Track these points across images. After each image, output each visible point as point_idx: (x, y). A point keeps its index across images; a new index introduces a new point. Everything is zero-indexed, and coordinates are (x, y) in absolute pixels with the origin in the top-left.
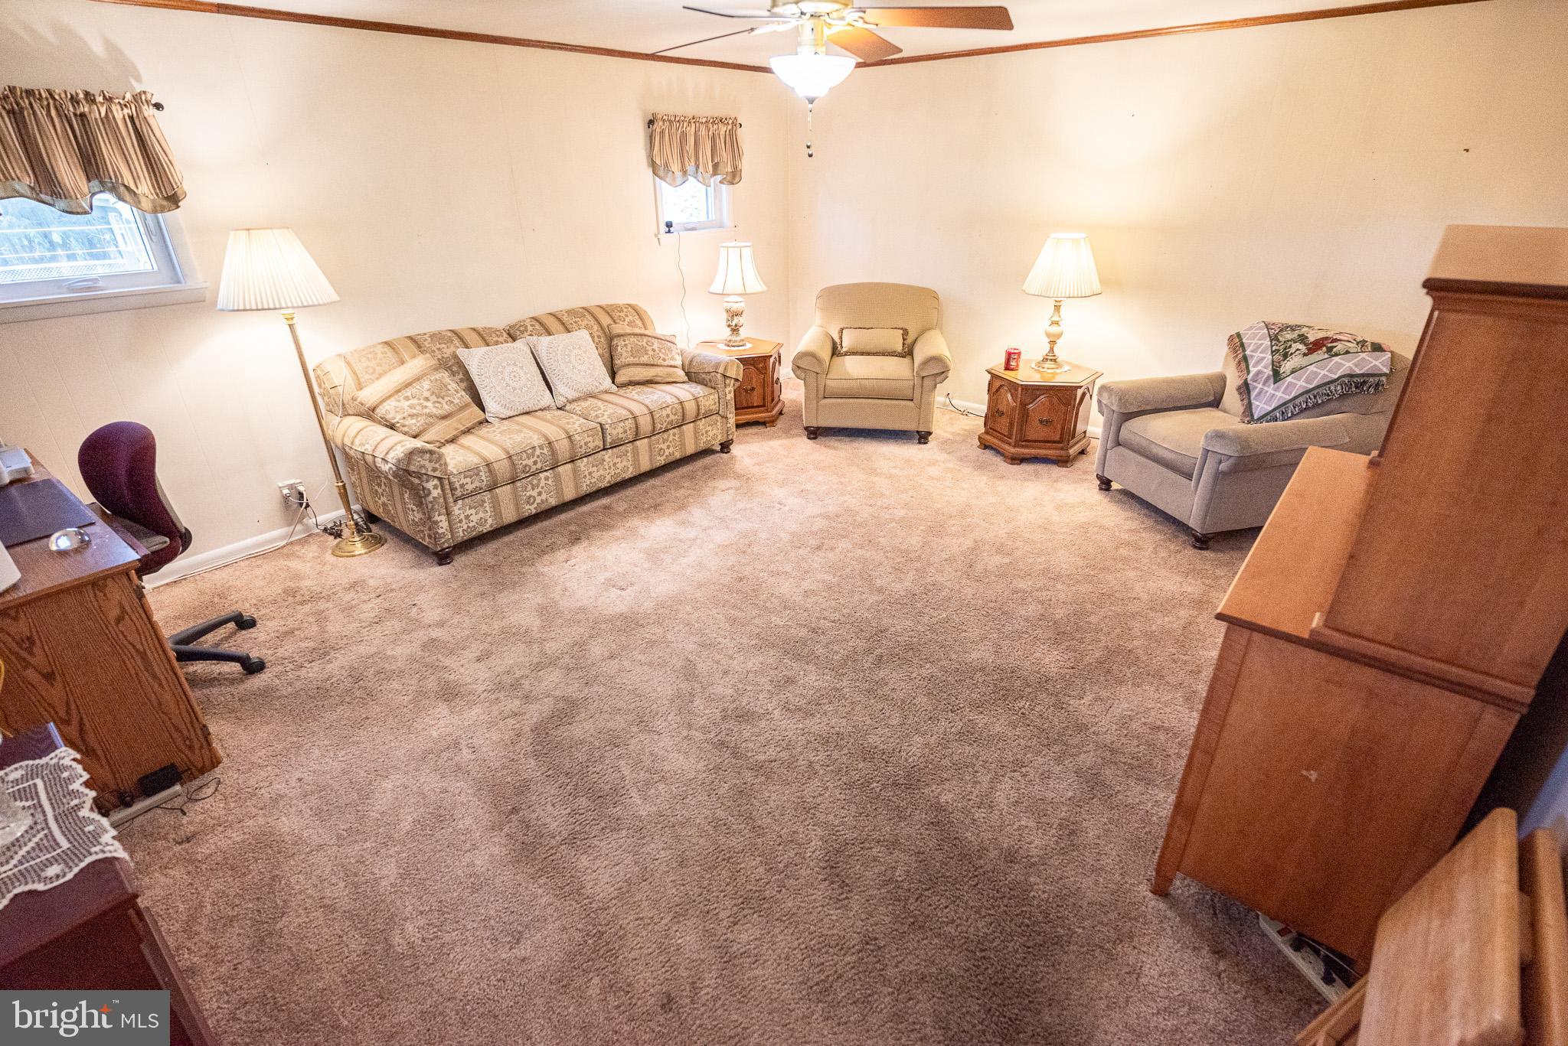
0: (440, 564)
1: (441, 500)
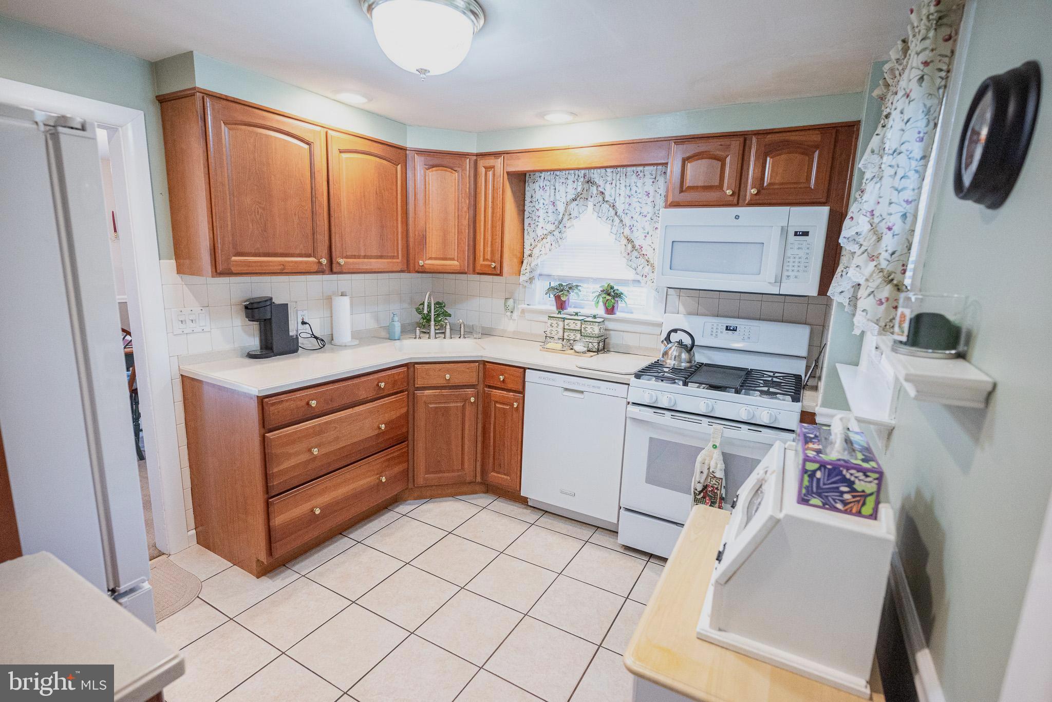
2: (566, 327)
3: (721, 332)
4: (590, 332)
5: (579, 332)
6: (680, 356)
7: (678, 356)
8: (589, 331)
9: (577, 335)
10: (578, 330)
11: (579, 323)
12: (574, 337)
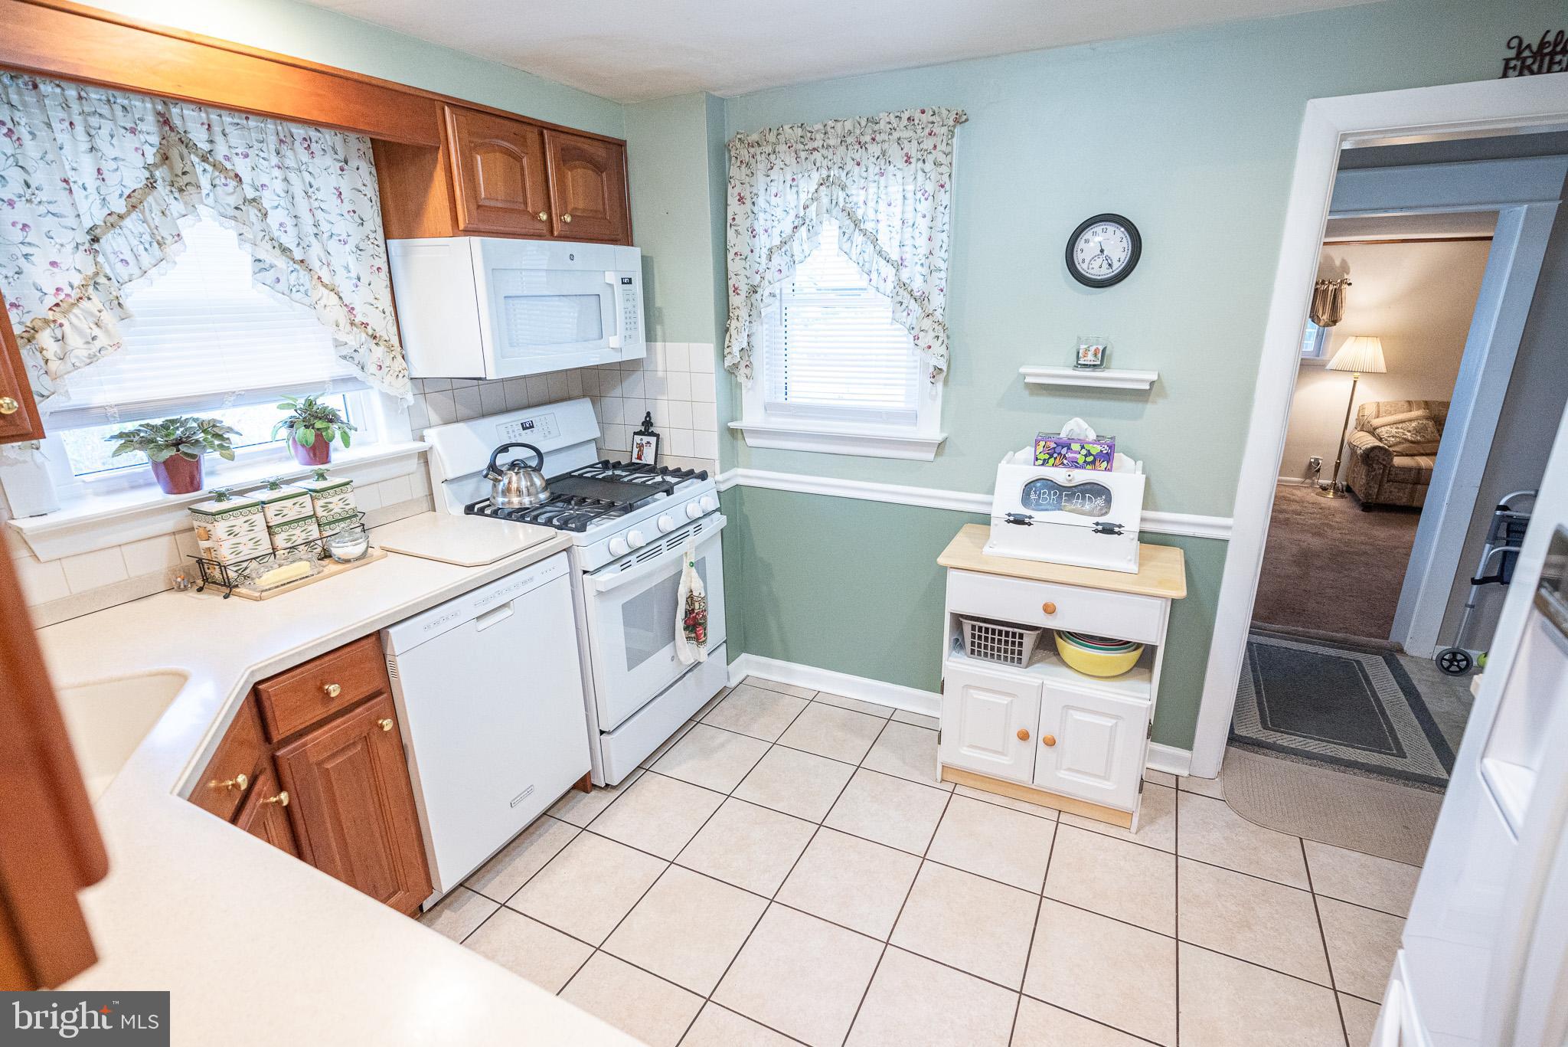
0: (1363, 510)
1: (1380, 477)
2: (274, 521)
3: (520, 435)
4: (339, 511)
5: (314, 519)
6: (533, 484)
7: (532, 485)
8: (337, 510)
9: (310, 528)
10: (310, 517)
11: (307, 499)
12: (304, 535)
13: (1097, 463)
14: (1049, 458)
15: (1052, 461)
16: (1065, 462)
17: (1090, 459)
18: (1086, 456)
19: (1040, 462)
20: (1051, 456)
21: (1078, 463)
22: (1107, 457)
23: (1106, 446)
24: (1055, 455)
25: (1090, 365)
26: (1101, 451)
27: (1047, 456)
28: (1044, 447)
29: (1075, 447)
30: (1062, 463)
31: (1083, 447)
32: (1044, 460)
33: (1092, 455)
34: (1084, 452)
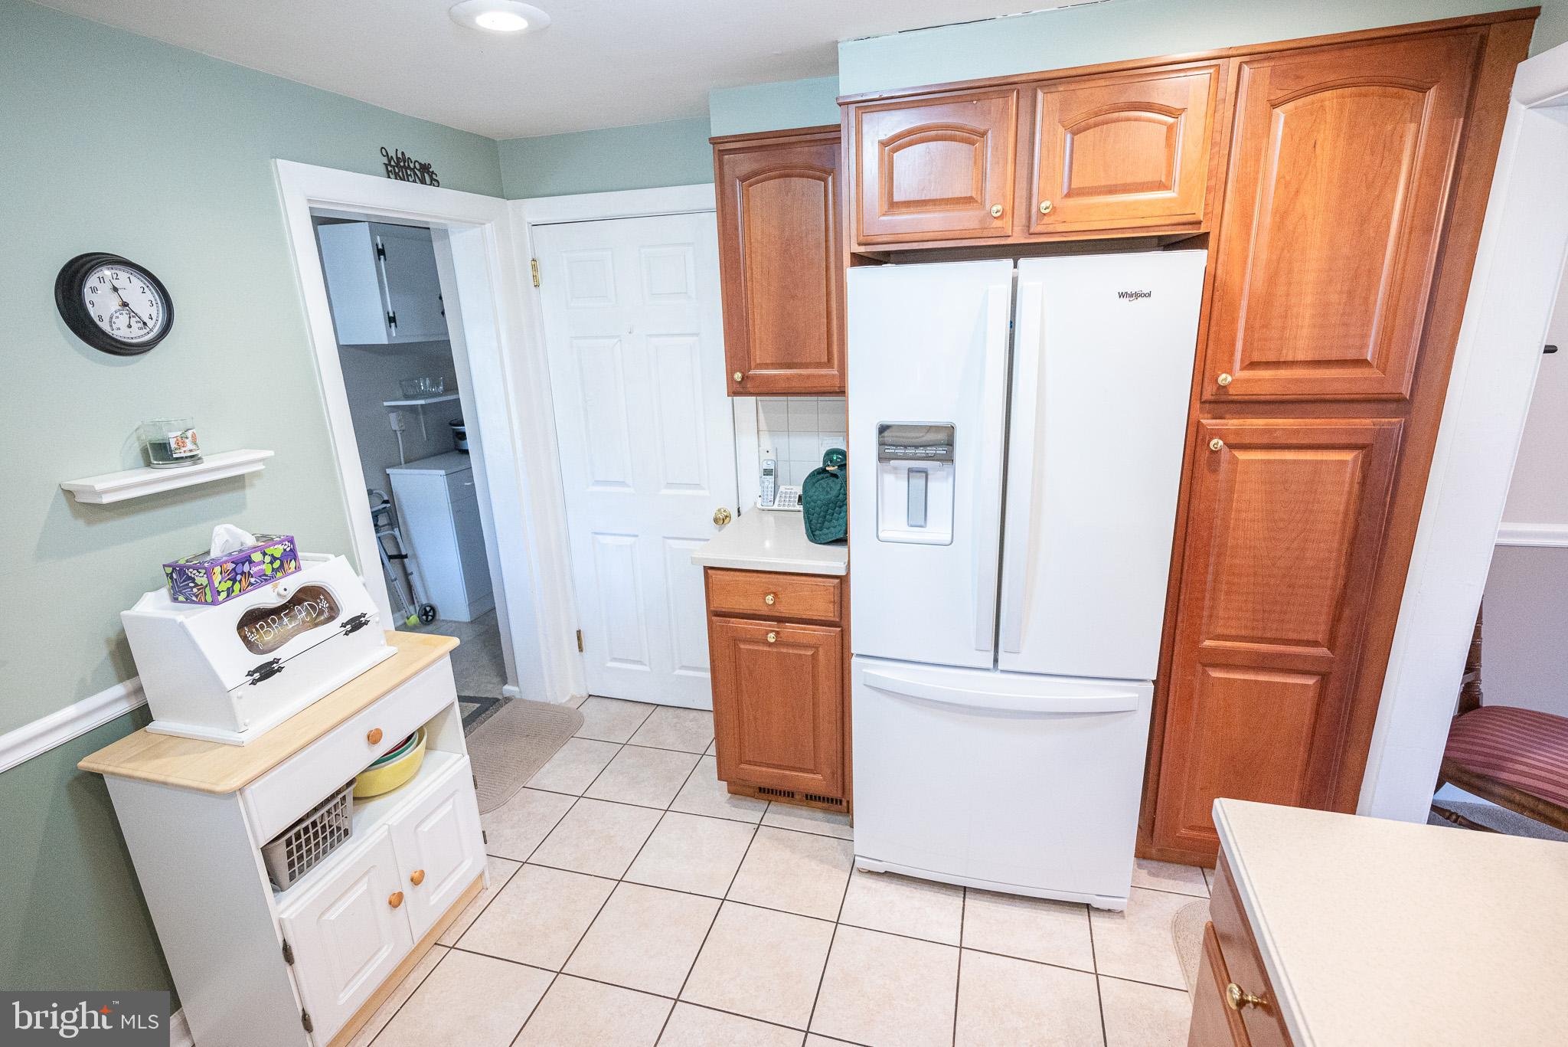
13: (286, 566)
14: (232, 586)
15: (237, 586)
16: (252, 580)
17: (277, 564)
18: (271, 563)
19: (224, 595)
20: (234, 580)
21: (267, 576)
22: (291, 554)
23: (287, 543)
24: (239, 577)
25: (186, 457)
26: (285, 550)
27: (230, 583)
28: (221, 573)
29: (257, 557)
30: (251, 584)
31: (264, 554)
32: (228, 589)
33: (278, 559)
34: (268, 559)
